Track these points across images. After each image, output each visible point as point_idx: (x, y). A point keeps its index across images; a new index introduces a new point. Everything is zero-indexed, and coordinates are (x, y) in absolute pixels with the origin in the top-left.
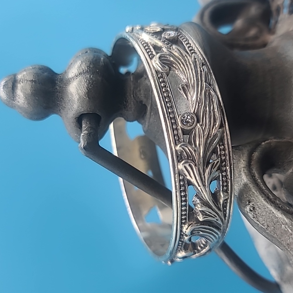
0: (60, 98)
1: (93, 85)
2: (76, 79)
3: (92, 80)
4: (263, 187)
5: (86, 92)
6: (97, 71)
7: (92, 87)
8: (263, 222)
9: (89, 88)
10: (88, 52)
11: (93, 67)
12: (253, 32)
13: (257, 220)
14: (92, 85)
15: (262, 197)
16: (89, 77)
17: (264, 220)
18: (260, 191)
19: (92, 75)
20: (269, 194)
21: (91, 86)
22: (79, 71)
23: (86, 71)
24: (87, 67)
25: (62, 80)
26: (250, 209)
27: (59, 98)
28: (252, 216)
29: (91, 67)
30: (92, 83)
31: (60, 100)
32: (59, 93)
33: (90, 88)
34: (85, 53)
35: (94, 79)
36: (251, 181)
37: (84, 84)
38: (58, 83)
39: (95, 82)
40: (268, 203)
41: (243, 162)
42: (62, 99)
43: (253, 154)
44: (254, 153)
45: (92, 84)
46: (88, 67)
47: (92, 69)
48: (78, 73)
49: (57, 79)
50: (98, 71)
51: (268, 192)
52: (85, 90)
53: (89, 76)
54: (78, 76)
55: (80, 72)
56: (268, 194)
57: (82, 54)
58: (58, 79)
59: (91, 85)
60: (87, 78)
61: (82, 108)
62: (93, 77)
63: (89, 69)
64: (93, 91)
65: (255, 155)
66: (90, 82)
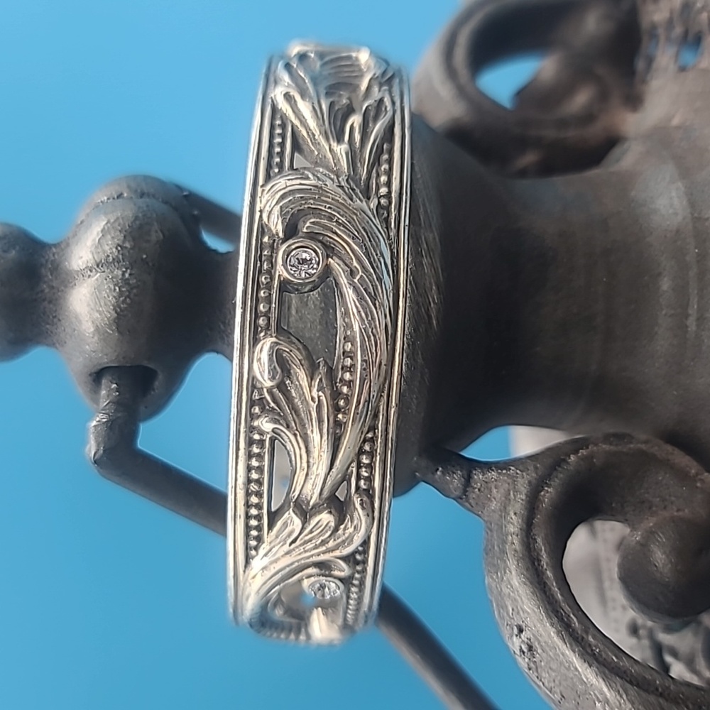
0: (51, 317)
1: (130, 298)
2: (89, 276)
3: (129, 284)
4: (559, 595)
5: (112, 318)
6: (142, 259)
7: (127, 304)
8: (552, 685)
9: (120, 308)
10: (125, 195)
11: (131, 249)
13: (538, 677)
14: (128, 299)
15: (552, 625)
16: (120, 277)
17: (554, 681)
18: (548, 606)
19: (129, 271)
20: (572, 616)
21: (124, 302)
22: (96, 258)
23: (114, 259)
24: (117, 248)
25: (56, 268)
26: (521, 647)
27: (49, 316)
28: (526, 666)
29: (126, 248)
30: (127, 293)
31: (53, 321)
32: (50, 302)
33: (122, 306)
34: (118, 197)
35: (135, 281)
36: (528, 576)
37: (106, 295)
38: (47, 276)
39: (135, 291)
40: (566, 644)
41: (513, 517)
42: (55, 320)
43: (542, 493)
44: (546, 488)
45: (128, 296)
46: (119, 248)
47: (129, 252)
48: (93, 261)
49: (44, 262)
50: (144, 256)
51: (569, 610)
52: (109, 313)
53: (120, 273)
54: (94, 270)
55: (98, 261)
56: (569, 616)
57: (108, 199)
58: (47, 261)
59: (125, 299)
60: (114, 280)
61: (105, 357)
62: (130, 275)
63: (121, 252)
64: (130, 315)
65: (547, 495)
66: (123, 289)
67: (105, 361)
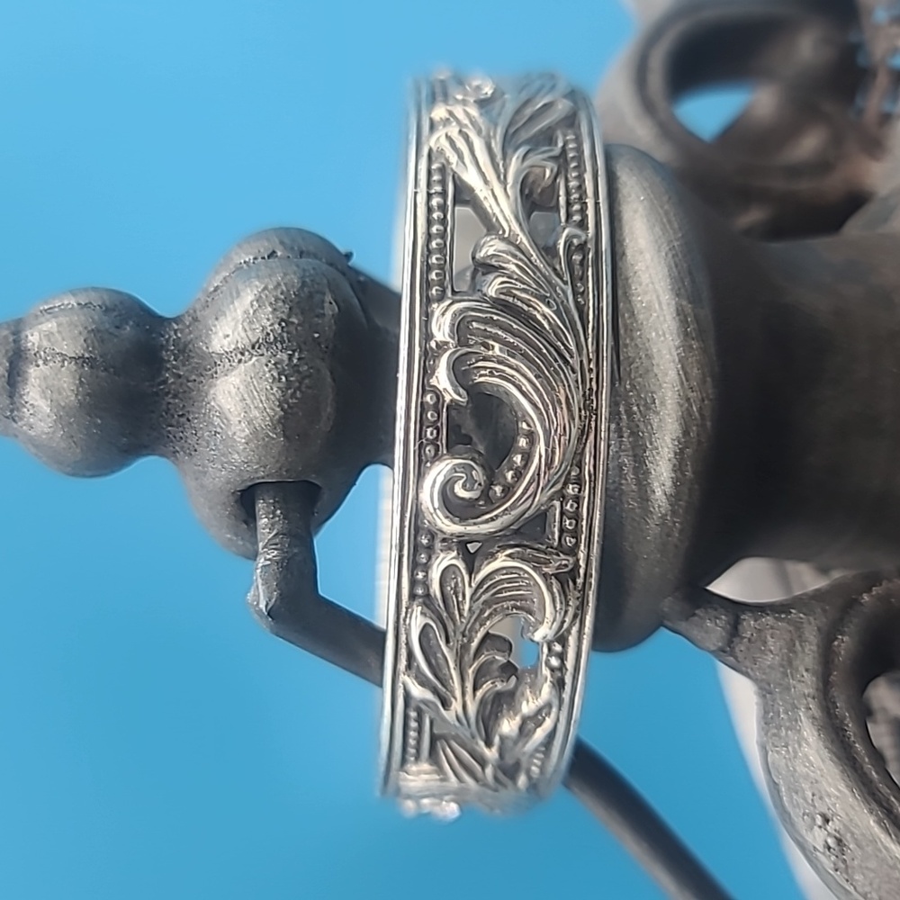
0: (176, 416)
1: (301, 391)
2: (240, 361)
3: (299, 372)
4: (874, 773)
5: (277, 417)
6: (314, 337)
7: (297, 398)
8: (867, 889)
9: (288, 403)
10: (279, 254)
11: (299, 325)
12: (809, 144)
13: (847, 881)
14: (298, 392)
15: (871, 812)
16: (287, 362)
17: (871, 884)
18: (862, 788)
19: (296, 354)
20: (893, 799)
21: (293, 395)
22: (251, 337)
23: (275, 338)
24: (280, 324)
25: (184, 351)
26: (826, 842)
27: (173, 416)
28: (832, 865)
29: (293, 323)
30: (297, 384)
31: (178, 422)
32: (175, 396)
33: (290, 401)
34: (269, 257)
35: (306, 368)
36: (835, 750)
37: (268, 387)
38: (169, 361)
39: (307, 381)
40: (890, 835)
41: (805, 674)
42: (183, 420)
43: (836, 643)
44: (840, 637)
45: (299, 388)
46: (283, 324)
47: (296, 329)
48: (246, 341)
49: (164, 342)
50: (316, 335)
51: (889, 791)
52: (273, 410)
53: (285, 357)
54: (247, 353)
55: (254, 340)
56: (889, 799)
57: (255, 259)
58: (167, 340)
59: (295, 392)
60: (279, 366)
61: (262, 469)
62: (299, 359)
63: (285, 330)
64: (300, 414)
65: (842, 645)
66: (292, 379)
67: (261, 475)
